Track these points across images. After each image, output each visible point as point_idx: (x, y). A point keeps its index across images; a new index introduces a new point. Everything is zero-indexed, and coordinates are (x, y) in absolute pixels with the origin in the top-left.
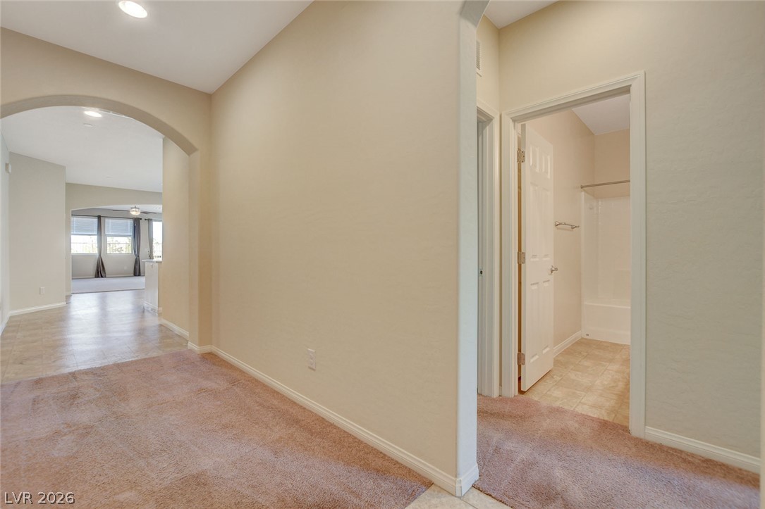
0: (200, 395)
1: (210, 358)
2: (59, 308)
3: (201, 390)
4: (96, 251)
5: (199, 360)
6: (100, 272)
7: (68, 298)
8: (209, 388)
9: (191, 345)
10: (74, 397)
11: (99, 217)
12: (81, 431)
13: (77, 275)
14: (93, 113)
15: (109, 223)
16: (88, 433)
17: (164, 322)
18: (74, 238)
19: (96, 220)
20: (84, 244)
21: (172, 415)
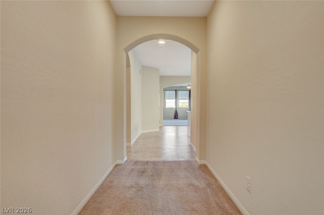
0: (190, 187)
1: (204, 168)
2: (156, 132)
3: (191, 185)
4: (174, 107)
5: (197, 167)
6: (176, 117)
7: (161, 128)
8: (195, 185)
9: (197, 159)
10: (143, 172)
11: (176, 90)
12: (139, 188)
13: (166, 117)
14: (162, 42)
15: (180, 93)
16: (140, 190)
17: (191, 144)
18: (167, 101)
19: (174, 92)
20: (170, 103)
21: (173, 194)
